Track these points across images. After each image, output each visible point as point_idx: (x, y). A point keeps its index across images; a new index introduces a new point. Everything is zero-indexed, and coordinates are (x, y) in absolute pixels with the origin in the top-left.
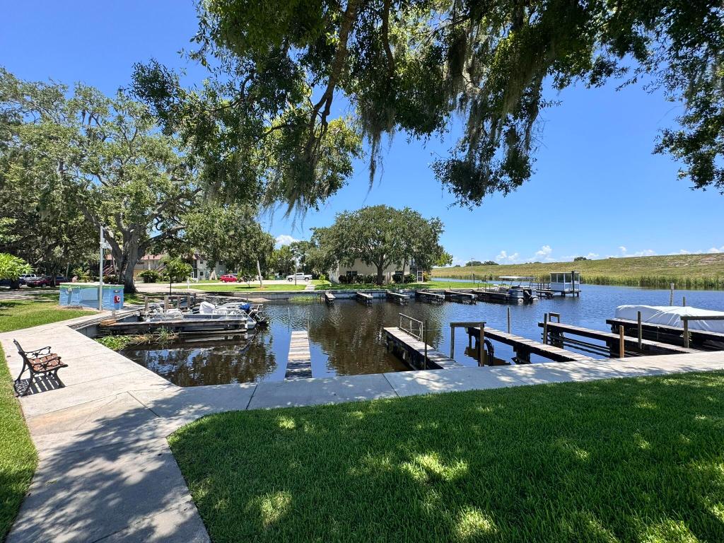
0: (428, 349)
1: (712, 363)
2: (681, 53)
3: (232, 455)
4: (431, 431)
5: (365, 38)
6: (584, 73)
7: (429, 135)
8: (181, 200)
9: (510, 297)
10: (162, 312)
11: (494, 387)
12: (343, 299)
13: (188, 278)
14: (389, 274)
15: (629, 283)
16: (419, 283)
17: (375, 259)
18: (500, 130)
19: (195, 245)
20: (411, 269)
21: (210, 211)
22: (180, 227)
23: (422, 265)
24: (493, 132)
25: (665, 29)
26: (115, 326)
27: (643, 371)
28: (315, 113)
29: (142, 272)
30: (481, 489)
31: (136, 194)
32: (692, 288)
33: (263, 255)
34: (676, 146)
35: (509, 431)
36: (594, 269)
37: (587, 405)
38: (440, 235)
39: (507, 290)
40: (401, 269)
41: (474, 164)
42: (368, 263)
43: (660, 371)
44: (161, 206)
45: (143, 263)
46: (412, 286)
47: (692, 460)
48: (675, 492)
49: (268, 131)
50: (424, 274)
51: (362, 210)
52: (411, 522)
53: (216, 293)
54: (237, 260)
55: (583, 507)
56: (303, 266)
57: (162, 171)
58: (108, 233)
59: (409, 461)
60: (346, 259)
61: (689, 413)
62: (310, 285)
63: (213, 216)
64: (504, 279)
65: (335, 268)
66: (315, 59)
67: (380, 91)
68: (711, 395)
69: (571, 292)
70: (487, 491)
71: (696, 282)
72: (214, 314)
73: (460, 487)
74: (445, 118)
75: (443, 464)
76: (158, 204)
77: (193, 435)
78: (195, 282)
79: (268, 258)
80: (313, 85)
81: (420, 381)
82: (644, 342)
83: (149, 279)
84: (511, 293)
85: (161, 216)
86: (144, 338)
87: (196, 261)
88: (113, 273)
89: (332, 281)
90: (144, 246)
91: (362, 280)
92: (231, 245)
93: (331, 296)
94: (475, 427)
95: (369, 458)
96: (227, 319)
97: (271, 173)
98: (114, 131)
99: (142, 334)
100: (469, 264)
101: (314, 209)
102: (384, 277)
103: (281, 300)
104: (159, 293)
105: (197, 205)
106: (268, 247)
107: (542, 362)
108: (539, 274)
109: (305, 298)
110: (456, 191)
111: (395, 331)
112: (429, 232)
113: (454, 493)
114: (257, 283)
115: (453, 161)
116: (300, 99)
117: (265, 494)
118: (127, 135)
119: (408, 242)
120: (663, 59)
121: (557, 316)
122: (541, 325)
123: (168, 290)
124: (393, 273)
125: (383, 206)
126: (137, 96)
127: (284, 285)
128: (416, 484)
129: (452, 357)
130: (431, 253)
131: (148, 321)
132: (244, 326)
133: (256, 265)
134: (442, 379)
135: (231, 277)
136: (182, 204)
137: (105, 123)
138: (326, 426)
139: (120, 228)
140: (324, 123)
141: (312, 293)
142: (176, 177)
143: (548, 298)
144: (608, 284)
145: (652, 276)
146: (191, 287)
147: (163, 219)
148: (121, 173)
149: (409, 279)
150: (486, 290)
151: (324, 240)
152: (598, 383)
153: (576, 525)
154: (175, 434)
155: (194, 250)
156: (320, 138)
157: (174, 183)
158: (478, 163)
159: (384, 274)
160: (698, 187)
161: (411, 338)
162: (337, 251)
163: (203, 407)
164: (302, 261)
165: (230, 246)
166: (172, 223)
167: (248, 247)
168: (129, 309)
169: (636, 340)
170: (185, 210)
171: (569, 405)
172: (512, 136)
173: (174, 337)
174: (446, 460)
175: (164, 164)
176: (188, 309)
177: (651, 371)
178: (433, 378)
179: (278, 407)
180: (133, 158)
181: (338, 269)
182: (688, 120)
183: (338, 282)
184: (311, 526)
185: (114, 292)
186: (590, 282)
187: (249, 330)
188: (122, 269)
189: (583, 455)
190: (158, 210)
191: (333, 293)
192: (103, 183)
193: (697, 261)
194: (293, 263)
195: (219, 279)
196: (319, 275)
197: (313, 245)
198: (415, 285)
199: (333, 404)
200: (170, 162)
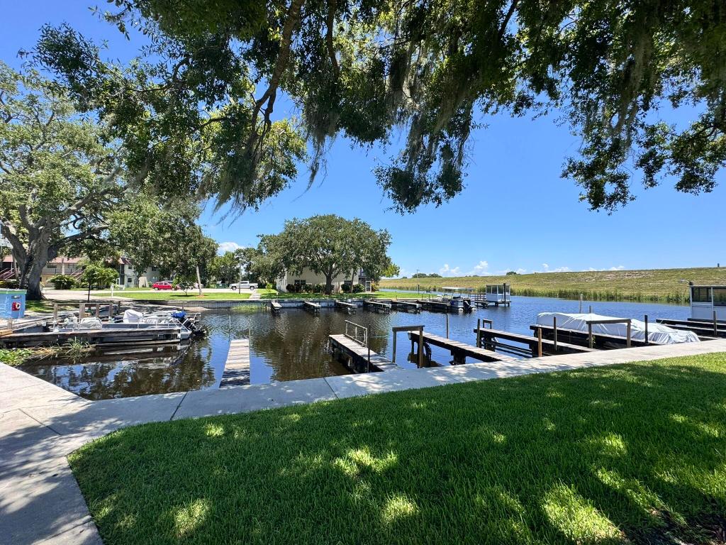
0: (371, 354)
1: (608, 359)
2: (580, 94)
3: (147, 467)
4: (366, 428)
5: (310, 42)
6: (509, 103)
7: (372, 144)
8: (107, 196)
9: (451, 307)
10: (76, 322)
11: (429, 386)
12: (290, 308)
13: (112, 285)
14: (338, 284)
15: (550, 295)
16: (367, 293)
17: (325, 268)
18: (437, 144)
19: (122, 246)
20: (359, 279)
21: (141, 210)
22: (103, 226)
23: (371, 275)
24: (430, 146)
25: (568, 72)
26: (10, 337)
27: (554, 367)
28: (257, 109)
29: (53, 277)
30: (408, 476)
31: (48, 185)
32: (598, 300)
33: (204, 260)
34: (578, 172)
35: (439, 422)
36: (523, 282)
37: (507, 397)
38: (388, 246)
39: (449, 300)
40: (350, 279)
41: (413, 174)
42: (316, 272)
43: (567, 367)
44: (80, 201)
45: (55, 267)
46: (360, 295)
47: (586, 435)
48: (570, 462)
49: (205, 122)
50: (372, 284)
51: (311, 219)
52: (338, 513)
53: (146, 301)
54: (173, 266)
55: (496, 482)
56: (249, 274)
57: (84, 162)
58: (8, 229)
59: (341, 456)
60: (294, 267)
61: (587, 399)
62: (256, 294)
63: (144, 216)
64: (446, 290)
65: (282, 276)
66: (258, 55)
67: (325, 96)
68: (604, 384)
69: (503, 303)
70: (414, 477)
71: (600, 295)
72: (140, 323)
73: (388, 477)
74: (388, 131)
75: (374, 457)
76: (78, 198)
77: (101, 451)
78: (121, 289)
79: (209, 265)
80: (256, 81)
81: (359, 384)
82: (559, 344)
83: (61, 285)
84: (452, 302)
85: (80, 213)
86: (51, 351)
87: (123, 266)
88: (14, 277)
89: (280, 291)
90: (57, 246)
91: (311, 289)
92: (166, 248)
93: (277, 305)
94: (408, 422)
95: (301, 458)
96: (157, 328)
97: (207, 167)
98: (22, 112)
99: (47, 346)
100: (415, 276)
101: (253, 209)
102: (333, 287)
103: (223, 309)
104: (73, 301)
105: (126, 202)
106: (209, 253)
107: (473, 363)
108: (477, 286)
109: (249, 306)
110: (394, 197)
111: (340, 339)
112: (377, 243)
113: (382, 482)
114: (196, 291)
115: (394, 169)
116: (242, 94)
117: (182, 503)
118: (40, 118)
119: (357, 252)
120: (566, 96)
121: (490, 322)
122: (475, 331)
123: (86, 298)
124: (342, 283)
125: (334, 215)
126: (44, 63)
127: (226, 294)
128: (347, 478)
129: (394, 361)
130: (379, 263)
131: (56, 331)
132: (176, 335)
133: (196, 272)
134: (382, 381)
135: (165, 284)
136: (108, 200)
137: (11, 101)
138: (258, 430)
139: (25, 223)
140: (267, 121)
141: (257, 302)
142: (100, 170)
143: (484, 308)
144: (533, 296)
145: (568, 290)
146: (115, 295)
147: (83, 216)
148: (30, 161)
149: (357, 289)
150: (430, 300)
151: (272, 247)
152: (518, 379)
153: (489, 498)
154: (78, 452)
155: (122, 253)
156: (263, 136)
157: (100, 176)
158: (416, 173)
159: (332, 284)
160: (593, 209)
161: (356, 344)
162: (285, 259)
163: (116, 421)
164: (248, 269)
165: (165, 250)
166: (94, 221)
167: (187, 251)
168: (31, 318)
169: (552, 342)
170: (111, 207)
171: (493, 397)
172: (447, 152)
173: (89, 349)
174: (378, 452)
175: (87, 154)
176: (110, 318)
177: (561, 367)
178: (373, 380)
179: (208, 416)
180: (47, 145)
181: (285, 277)
182: (587, 152)
183: (286, 290)
184: (232, 530)
185: (13, 297)
186: (520, 294)
187: (183, 340)
188: (26, 271)
189: (501, 438)
190: (77, 206)
191: (279, 302)
192: (5, 170)
193: (601, 277)
194: (238, 270)
195: (150, 286)
196: (266, 284)
197: (260, 252)
198: (363, 295)
199: (268, 409)
200: (94, 152)
